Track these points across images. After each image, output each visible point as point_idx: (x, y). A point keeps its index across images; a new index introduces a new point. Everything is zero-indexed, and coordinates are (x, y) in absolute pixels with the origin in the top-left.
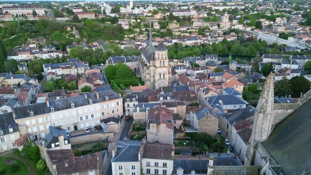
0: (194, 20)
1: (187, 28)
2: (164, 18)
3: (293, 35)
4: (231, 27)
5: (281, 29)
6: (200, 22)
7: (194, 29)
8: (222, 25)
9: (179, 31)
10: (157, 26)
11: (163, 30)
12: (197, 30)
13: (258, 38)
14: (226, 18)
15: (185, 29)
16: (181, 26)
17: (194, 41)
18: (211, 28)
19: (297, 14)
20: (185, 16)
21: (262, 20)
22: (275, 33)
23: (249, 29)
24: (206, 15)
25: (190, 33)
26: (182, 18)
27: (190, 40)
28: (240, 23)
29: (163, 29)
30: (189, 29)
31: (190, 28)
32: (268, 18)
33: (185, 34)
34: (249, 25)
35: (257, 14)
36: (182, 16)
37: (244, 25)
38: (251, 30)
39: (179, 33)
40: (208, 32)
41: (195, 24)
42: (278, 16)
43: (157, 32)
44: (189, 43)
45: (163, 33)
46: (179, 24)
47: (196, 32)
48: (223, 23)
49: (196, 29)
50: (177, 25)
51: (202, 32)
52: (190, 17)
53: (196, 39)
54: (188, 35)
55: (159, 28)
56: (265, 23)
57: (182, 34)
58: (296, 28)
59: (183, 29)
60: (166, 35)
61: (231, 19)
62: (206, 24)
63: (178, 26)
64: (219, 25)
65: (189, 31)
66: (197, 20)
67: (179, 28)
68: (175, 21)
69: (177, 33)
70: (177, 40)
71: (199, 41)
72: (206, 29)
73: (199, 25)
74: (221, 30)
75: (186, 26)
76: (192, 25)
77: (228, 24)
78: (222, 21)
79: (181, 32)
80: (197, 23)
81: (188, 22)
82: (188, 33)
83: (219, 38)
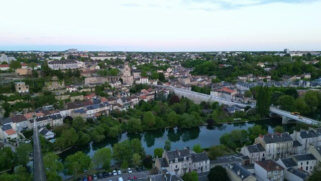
0: (84, 75)
1: (77, 87)
2: (35, 74)
4: (134, 82)
5: (188, 81)
6: (95, 78)
7: (88, 87)
9: (65, 94)
10: (23, 89)
11: (36, 95)
12: (94, 89)
14: (127, 71)
15: (74, 89)
16: (68, 84)
17: (99, 110)
18: (112, 85)
20: (70, 70)
23: (155, 83)
24: (98, 67)
25: (84, 94)
26: (65, 72)
29: (36, 91)
30: (80, 89)
31: (82, 87)
33: (77, 97)
34: (153, 78)
36: (66, 70)
37: (149, 79)
38: (159, 84)
39: (67, 97)
40: (109, 91)
41: (88, 81)
43: (25, 99)
44: (91, 113)
45: (37, 99)
46: (63, 82)
47: (92, 92)
48: (125, 77)
49: (91, 88)
50: (61, 84)
51: (100, 90)
52: (78, 71)
53: (102, 106)
54: (81, 98)
55: (27, 91)
56: (166, 75)
57: (73, 99)
59: (71, 90)
60: (44, 103)
62: (104, 80)
63: (63, 86)
64: (121, 80)
65: (81, 91)
66: (89, 75)
67: (64, 89)
68: (55, 78)
69: (64, 96)
70: (67, 111)
71: (106, 108)
72: (106, 87)
73: (95, 81)
74: (126, 87)
75: (75, 84)
76: (84, 82)
77: (131, 78)
78: (123, 74)
79: (69, 95)
80: (91, 79)
81: (76, 78)
82: (81, 95)
83: (133, 100)
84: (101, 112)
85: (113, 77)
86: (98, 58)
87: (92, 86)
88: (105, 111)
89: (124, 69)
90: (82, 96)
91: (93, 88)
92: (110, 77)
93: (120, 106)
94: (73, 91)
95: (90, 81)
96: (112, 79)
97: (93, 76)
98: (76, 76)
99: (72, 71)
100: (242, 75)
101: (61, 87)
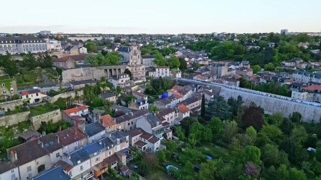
0: (61, 65)
1: (48, 89)
4: (148, 74)
6: (81, 70)
7: (69, 90)
9: (19, 110)
12: (81, 93)
14: (134, 55)
16: (25, 86)
20: (30, 55)
24: (84, 50)
25: (64, 105)
26: (21, 59)
30: (52, 94)
31: (56, 89)
33: (47, 116)
39: (23, 117)
40: (110, 94)
41: (68, 76)
44: (83, 170)
46: (14, 82)
47: (77, 98)
48: (132, 66)
50: (8, 87)
52: (48, 57)
57: (37, 120)
59: (33, 98)
62: (98, 73)
63: (13, 89)
64: (130, 74)
65: (56, 98)
67: (16, 97)
69: (14, 116)
70: (16, 170)
71: (118, 148)
72: (104, 86)
73: (82, 75)
74: (137, 84)
75: (41, 84)
76: (61, 79)
77: (141, 68)
78: (129, 62)
79: (28, 113)
80: (74, 71)
81: (44, 71)
82: (56, 108)
83: (166, 117)
84: (108, 161)
85: (114, 67)
87: (77, 87)
88: (116, 157)
89: (131, 53)
90: (58, 111)
91: (80, 90)
92: (108, 67)
93: (145, 135)
94: (37, 100)
95: (73, 76)
96: (111, 70)
97: (77, 67)
98: (43, 67)
99: (36, 57)
101: (8, 93)
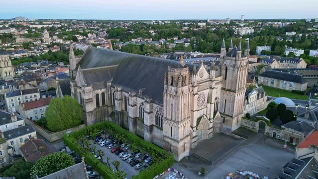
0: (16, 37)
1: (11, 43)
3: (99, 45)
4: (53, 41)
5: (92, 42)
6: (23, 39)
7: (18, 44)
8: (44, 40)
9: (2, 47)
12: (21, 45)
13: (76, 49)
14: (46, 35)
15: (8, 45)
16: (4, 42)
17: (22, 54)
18: (35, 43)
19: (103, 31)
20: (5, 33)
21: (77, 36)
22: (88, 44)
23: (68, 42)
24: (26, 32)
25: (15, 47)
26: (2, 35)
27: (17, 53)
28: (60, 37)
30: (12, 45)
31: (14, 44)
32: (81, 34)
33: (10, 49)
34: (67, 39)
35: (73, 31)
36: (2, 33)
37: (64, 40)
38: (70, 43)
40: (32, 46)
41: (18, 40)
42: (89, 33)
44: (17, 56)
47: (20, 47)
48: (45, 38)
49: (20, 45)
51: (27, 46)
52: (11, 34)
53: (23, 52)
54: (13, 49)
56: (80, 38)
57: (7, 50)
58: (102, 41)
59: (6, 45)
61: (51, 35)
62: (29, 40)
64: (42, 41)
65: (13, 46)
66: (19, 37)
67: (2, 44)
71: (26, 54)
72: (31, 44)
74: (45, 44)
75: (9, 42)
76: (15, 41)
77: (50, 39)
79: (5, 48)
80: (20, 39)
83: (45, 50)
84: (23, 56)
85: (36, 38)
86: (34, 26)
87: (21, 43)
88: (26, 55)
89: (44, 33)
92: (34, 38)
93: (36, 53)
98: (10, 37)
99: (7, 34)
100: (133, 38)
